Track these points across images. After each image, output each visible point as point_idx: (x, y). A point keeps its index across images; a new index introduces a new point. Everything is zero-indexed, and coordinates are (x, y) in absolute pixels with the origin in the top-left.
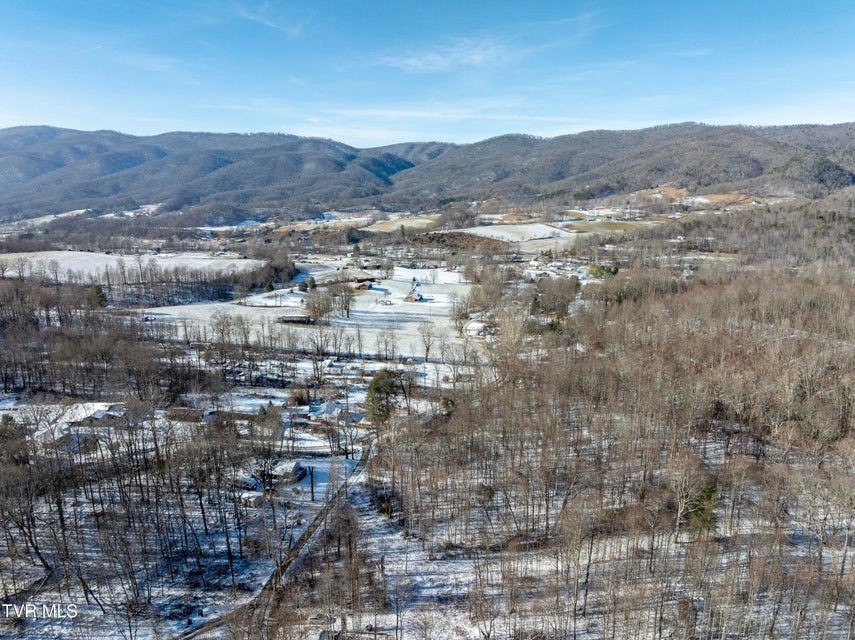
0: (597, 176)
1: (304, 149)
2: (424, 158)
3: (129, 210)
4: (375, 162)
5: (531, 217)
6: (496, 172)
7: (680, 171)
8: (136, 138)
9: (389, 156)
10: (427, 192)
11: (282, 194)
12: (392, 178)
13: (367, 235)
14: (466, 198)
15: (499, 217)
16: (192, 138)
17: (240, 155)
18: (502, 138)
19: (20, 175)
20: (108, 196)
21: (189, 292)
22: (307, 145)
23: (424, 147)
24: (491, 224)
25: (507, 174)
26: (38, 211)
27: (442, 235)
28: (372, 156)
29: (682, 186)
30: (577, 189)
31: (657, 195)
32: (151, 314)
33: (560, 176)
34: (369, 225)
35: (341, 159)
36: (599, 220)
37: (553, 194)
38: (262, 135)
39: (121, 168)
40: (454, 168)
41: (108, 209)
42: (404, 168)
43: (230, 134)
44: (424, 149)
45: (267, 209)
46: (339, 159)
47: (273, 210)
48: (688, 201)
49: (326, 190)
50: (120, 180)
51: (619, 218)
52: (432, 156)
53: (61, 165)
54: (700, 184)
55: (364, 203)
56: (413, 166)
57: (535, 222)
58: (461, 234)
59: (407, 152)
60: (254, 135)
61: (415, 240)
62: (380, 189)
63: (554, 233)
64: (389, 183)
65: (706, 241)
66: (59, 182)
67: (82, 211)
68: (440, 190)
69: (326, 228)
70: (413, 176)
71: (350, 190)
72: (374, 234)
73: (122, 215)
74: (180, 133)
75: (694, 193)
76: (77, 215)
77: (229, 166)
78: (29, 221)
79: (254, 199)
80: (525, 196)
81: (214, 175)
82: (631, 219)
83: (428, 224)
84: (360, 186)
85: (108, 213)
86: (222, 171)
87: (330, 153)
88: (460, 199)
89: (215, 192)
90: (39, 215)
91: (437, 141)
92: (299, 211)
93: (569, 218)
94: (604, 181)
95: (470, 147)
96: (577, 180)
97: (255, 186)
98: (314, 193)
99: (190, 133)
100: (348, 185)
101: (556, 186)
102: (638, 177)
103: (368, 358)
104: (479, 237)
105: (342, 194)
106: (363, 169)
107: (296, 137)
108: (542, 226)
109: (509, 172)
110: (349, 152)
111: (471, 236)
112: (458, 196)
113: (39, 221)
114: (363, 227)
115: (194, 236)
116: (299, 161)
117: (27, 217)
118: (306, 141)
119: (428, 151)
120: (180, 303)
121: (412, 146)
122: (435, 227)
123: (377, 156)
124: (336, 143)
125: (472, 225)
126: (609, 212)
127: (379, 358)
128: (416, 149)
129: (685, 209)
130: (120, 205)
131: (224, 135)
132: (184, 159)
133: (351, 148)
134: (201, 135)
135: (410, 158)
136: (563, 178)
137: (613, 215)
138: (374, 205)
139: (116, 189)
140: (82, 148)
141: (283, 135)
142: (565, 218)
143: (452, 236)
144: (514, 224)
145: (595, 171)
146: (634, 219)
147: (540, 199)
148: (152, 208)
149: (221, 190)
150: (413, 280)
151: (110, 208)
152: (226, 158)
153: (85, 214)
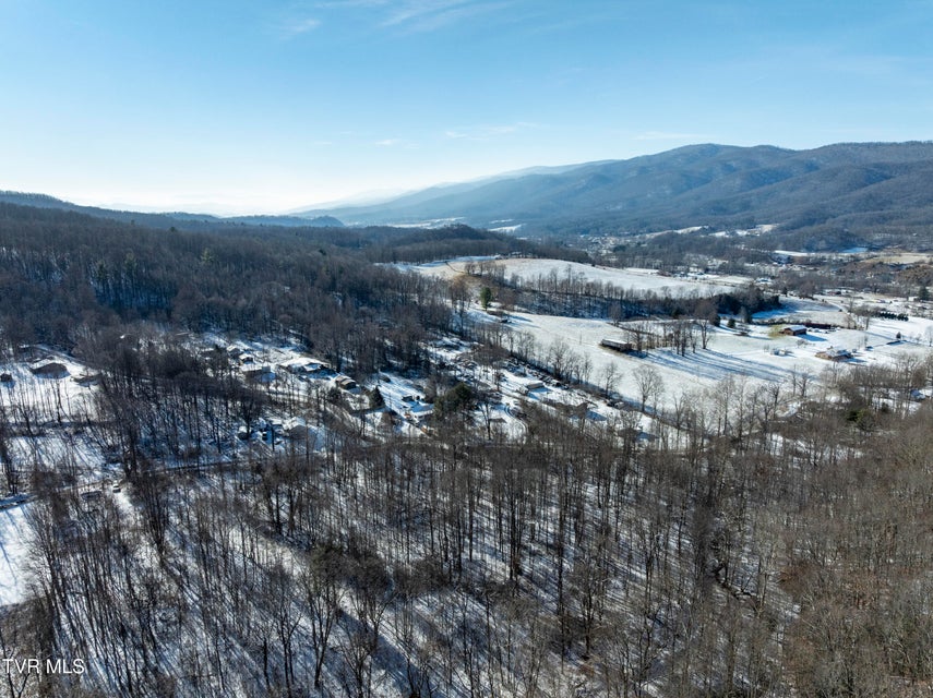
3: (743, 229)
16: (856, 149)
17: (906, 168)
20: (735, 213)
39: (762, 185)
41: (724, 227)
43: (907, 143)
50: (754, 197)
53: (707, 182)
66: (699, 198)
67: (697, 228)
73: (733, 233)
74: (844, 144)
76: (692, 232)
77: (884, 182)
81: (860, 192)
85: (721, 231)
86: (872, 188)
89: (850, 212)
97: (907, 207)
99: (856, 144)
115: (768, 260)
132: (833, 174)
134: (869, 146)
139: (746, 207)
140: (734, 164)
148: (767, 228)
149: (860, 210)
150: (899, 336)
151: (727, 226)
152: (886, 172)
153: (699, 231)
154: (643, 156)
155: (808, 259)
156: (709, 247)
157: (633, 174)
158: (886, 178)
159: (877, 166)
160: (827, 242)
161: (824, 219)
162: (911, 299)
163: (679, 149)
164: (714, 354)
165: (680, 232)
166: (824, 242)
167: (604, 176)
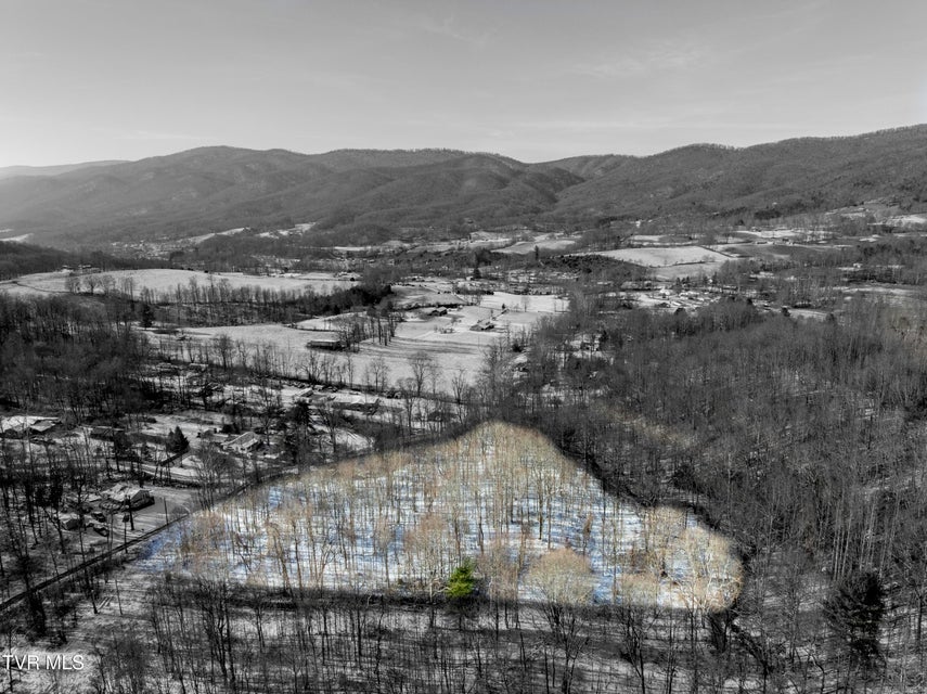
0: (792, 191)
1: (468, 165)
2: (599, 173)
3: (284, 229)
4: (541, 177)
5: (691, 239)
6: (674, 187)
7: (894, 184)
8: (305, 156)
9: (558, 171)
10: (592, 210)
11: (436, 212)
12: (559, 195)
13: (498, 257)
14: (629, 217)
15: (655, 238)
17: (402, 173)
18: (686, 149)
19: (194, 195)
20: (269, 214)
21: (256, 312)
22: (472, 160)
23: (599, 160)
24: (640, 246)
25: (687, 190)
26: (202, 229)
27: (578, 257)
28: (540, 171)
29: (895, 202)
30: (761, 207)
31: (857, 214)
32: (195, 333)
33: (749, 190)
34: (507, 246)
35: (505, 175)
36: (770, 243)
37: (731, 212)
38: (428, 151)
40: (626, 183)
41: (265, 228)
42: (573, 183)
44: (600, 162)
45: (412, 229)
46: (503, 175)
47: (418, 230)
48: (893, 221)
49: (481, 209)
50: (282, 199)
51: (796, 240)
52: (606, 170)
53: (232, 184)
54: (917, 200)
55: (515, 222)
56: (583, 180)
57: (692, 245)
58: (598, 258)
59: (580, 166)
60: (419, 152)
61: (547, 263)
62: (541, 206)
63: (706, 258)
64: (554, 200)
65: (890, 270)
66: (228, 200)
67: (240, 230)
68: (607, 207)
69: (460, 249)
70: (581, 193)
71: (506, 208)
72: (506, 257)
73: (277, 234)
74: (346, 151)
75: (908, 211)
76: (236, 234)
77: (389, 184)
78: (191, 240)
79: (407, 217)
80: (699, 214)
81: (373, 193)
82: (812, 243)
83: (568, 246)
84: (519, 204)
85: (264, 232)
86: (381, 189)
87: (495, 169)
88: (622, 218)
90: (202, 234)
91: (615, 153)
92: (445, 231)
93: (736, 240)
94: (796, 197)
95: (649, 159)
96: (765, 196)
97: (412, 205)
98: (468, 212)
99: (357, 151)
100: (507, 203)
101: (738, 203)
102: (840, 193)
103: (358, 389)
104: (616, 261)
105: (498, 213)
106: (526, 186)
107: (462, 153)
108: (699, 248)
109: (690, 187)
110: (517, 168)
111: (607, 259)
112: (621, 214)
113: (200, 239)
114: (499, 248)
115: (330, 255)
116: (460, 177)
117: (191, 235)
118: (471, 156)
119: (603, 165)
120: (242, 324)
121: (585, 160)
122: (575, 248)
123: (544, 172)
124: (503, 158)
125: (616, 248)
126: (788, 233)
127: (370, 390)
128: (591, 163)
129: (889, 230)
130: (277, 223)
131: (390, 152)
132: (346, 177)
133: (519, 163)
134: (367, 152)
135: (582, 173)
136: (751, 193)
137: (791, 237)
138: (525, 224)
139: (278, 208)
140: (253, 167)
141: (449, 151)
142: (731, 239)
143: (588, 259)
144: (667, 247)
145: (789, 185)
146: (817, 243)
147: (714, 217)
148: (306, 227)
149: (377, 209)
150: (503, 307)
151: (268, 227)
152: (388, 176)
153: (242, 232)
154: (155, 158)
155: (365, 252)
156: (269, 247)
157: (150, 176)
158: (391, 180)
159: (379, 169)
160: (369, 238)
161: (352, 218)
162: (468, 278)
163: (192, 150)
164: (404, 339)
165: (225, 233)
166: (365, 237)
167: (115, 176)
